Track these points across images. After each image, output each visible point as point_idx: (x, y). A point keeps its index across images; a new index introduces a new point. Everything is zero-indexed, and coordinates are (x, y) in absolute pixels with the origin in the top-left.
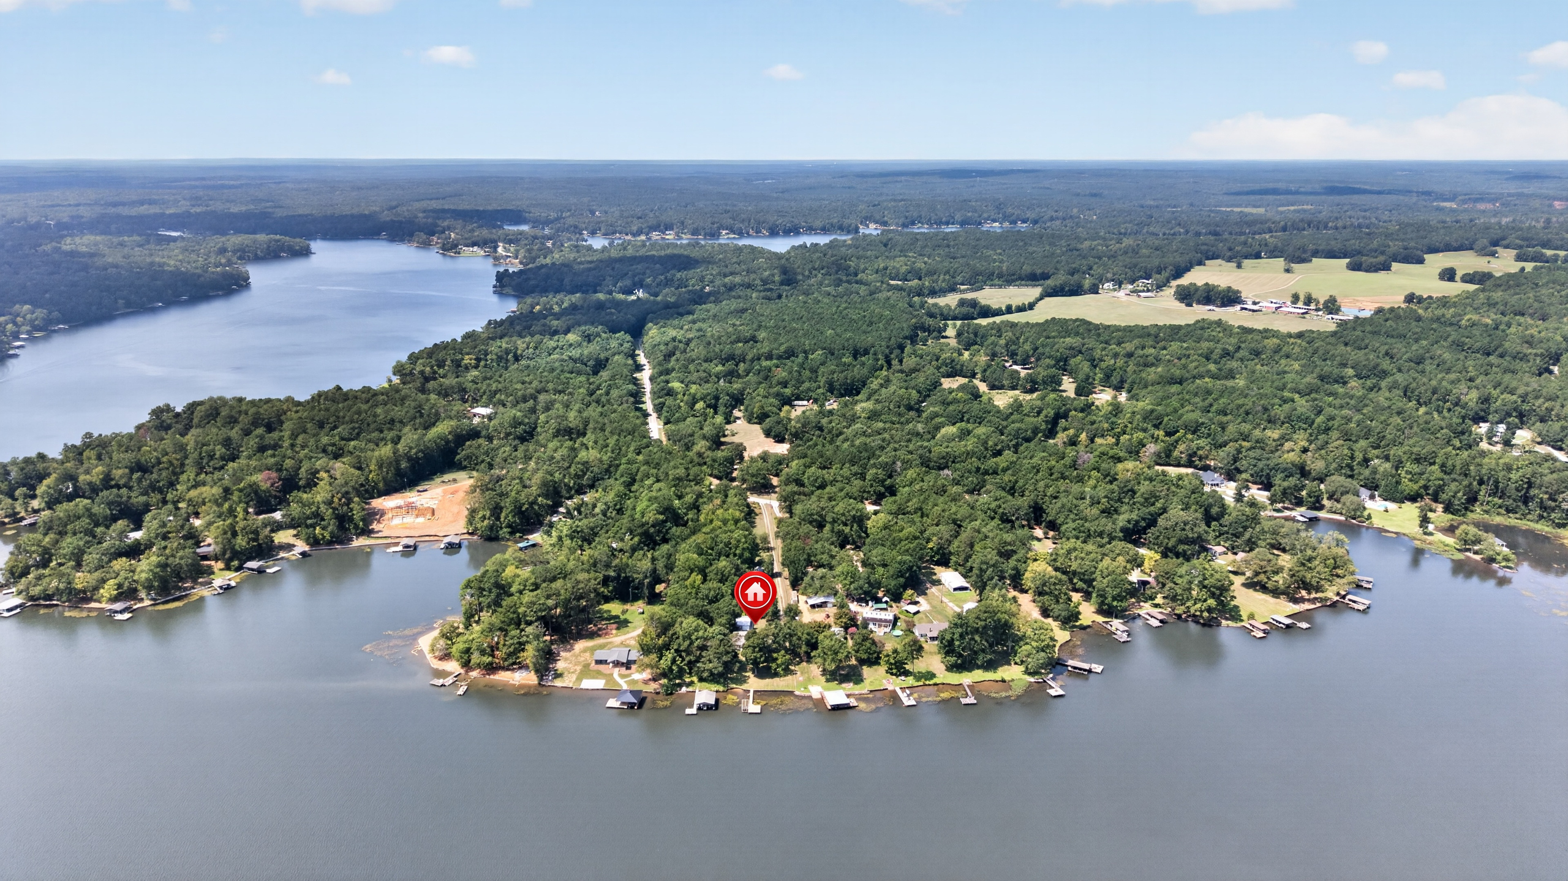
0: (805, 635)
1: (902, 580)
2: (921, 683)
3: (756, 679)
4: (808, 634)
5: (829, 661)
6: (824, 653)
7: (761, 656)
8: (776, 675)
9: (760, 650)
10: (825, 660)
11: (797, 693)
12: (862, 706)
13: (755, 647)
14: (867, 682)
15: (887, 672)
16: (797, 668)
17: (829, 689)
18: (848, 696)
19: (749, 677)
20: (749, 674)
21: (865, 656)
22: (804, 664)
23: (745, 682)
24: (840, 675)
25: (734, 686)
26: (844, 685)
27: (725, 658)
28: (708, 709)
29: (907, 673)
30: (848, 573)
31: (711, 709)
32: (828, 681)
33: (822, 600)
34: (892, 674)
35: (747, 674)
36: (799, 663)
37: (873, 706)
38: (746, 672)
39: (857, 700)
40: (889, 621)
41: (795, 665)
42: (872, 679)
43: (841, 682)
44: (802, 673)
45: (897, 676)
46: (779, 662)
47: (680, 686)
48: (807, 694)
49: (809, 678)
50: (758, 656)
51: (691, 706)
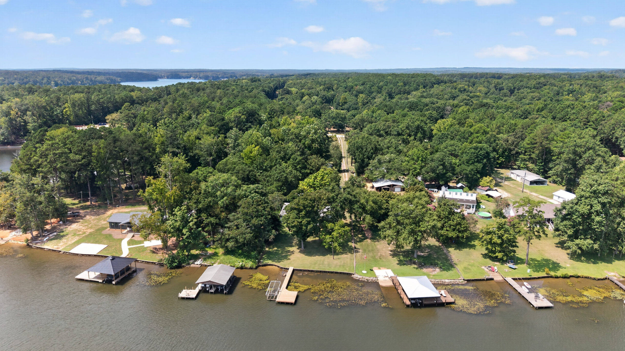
0: (370, 203)
1: (479, 166)
2: (544, 274)
3: (302, 256)
4: (375, 202)
5: (405, 234)
6: (398, 223)
7: (309, 223)
8: (330, 251)
9: (306, 216)
10: (398, 233)
11: (356, 276)
12: (461, 302)
13: (300, 211)
14: (460, 267)
15: (485, 256)
16: (358, 246)
17: (404, 275)
18: (437, 285)
19: (293, 252)
20: (294, 249)
21: (452, 234)
22: (369, 241)
23: (286, 257)
24: (419, 257)
25: (270, 262)
26: (425, 270)
27: (255, 221)
28: (216, 292)
29: (516, 261)
30: (418, 158)
31: (222, 292)
32: (401, 263)
33: (390, 183)
34: (495, 259)
35: (291, 249)
36: (361, 240)
37: (480, 305)
38: (292, 246)
39: (452, 292)
40: (472, 202)
41: (356, 242)
42: (465, 264)
43: (421, 266)
44: (365, 251)
45: (502, 261)
46: (335, 234)
47: (196, 257)
48: (371, 279)
49: (374, 257)
50: (304, 221)
51: (192, 286)
